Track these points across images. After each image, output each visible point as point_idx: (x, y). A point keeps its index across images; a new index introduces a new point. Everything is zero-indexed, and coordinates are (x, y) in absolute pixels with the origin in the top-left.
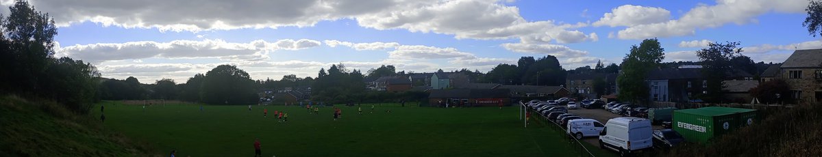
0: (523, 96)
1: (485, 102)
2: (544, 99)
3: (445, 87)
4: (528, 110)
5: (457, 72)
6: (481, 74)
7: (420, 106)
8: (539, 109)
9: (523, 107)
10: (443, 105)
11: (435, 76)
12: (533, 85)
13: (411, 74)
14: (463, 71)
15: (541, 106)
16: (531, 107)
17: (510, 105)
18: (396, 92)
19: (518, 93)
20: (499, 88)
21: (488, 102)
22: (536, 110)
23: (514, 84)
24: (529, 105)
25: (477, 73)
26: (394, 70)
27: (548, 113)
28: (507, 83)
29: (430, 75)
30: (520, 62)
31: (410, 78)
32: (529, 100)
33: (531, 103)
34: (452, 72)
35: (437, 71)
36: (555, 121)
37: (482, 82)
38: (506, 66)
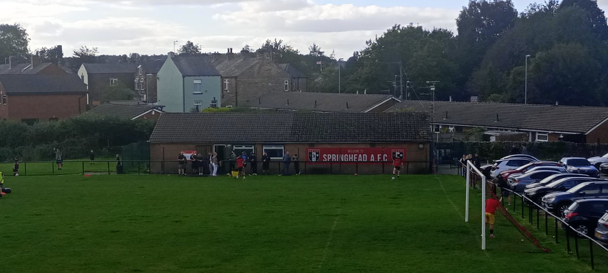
0: (473, 140)
1: (344, 158)
2: (551, 152)
3: (205, 106)
4: (491, 191)
5: (245, 52)
6: (328, 61)
7: (120, 170)
8: (532, 188)
9: (475, 178)
10: (199, 167)
11: (170, 63)
12: (512, 101)
13: (84, 58)
14: (268, 49)
15: (537, 177)
16: (502, 180)
17: (430, 171)
18: (30, 122)
19: (458, 129)
20: (391, 110)
21: (353, 158)
22: (521, 189)
23: (441, 95)
24: (494, 174)
25: (317, 60)
26: (25, 43)
27: (565, 202)
28: (418, 94)
29: (154, 63)
30: (464, 21)
31: (82, 72)
32: (498, 152)
33: (502, 167)
34: (230, 54)
35: (177, 49)
36: (591, 233)
37: (333, 90)
38: (413, 35)
